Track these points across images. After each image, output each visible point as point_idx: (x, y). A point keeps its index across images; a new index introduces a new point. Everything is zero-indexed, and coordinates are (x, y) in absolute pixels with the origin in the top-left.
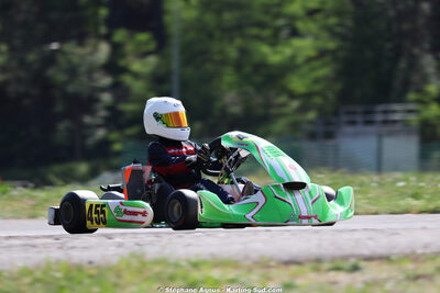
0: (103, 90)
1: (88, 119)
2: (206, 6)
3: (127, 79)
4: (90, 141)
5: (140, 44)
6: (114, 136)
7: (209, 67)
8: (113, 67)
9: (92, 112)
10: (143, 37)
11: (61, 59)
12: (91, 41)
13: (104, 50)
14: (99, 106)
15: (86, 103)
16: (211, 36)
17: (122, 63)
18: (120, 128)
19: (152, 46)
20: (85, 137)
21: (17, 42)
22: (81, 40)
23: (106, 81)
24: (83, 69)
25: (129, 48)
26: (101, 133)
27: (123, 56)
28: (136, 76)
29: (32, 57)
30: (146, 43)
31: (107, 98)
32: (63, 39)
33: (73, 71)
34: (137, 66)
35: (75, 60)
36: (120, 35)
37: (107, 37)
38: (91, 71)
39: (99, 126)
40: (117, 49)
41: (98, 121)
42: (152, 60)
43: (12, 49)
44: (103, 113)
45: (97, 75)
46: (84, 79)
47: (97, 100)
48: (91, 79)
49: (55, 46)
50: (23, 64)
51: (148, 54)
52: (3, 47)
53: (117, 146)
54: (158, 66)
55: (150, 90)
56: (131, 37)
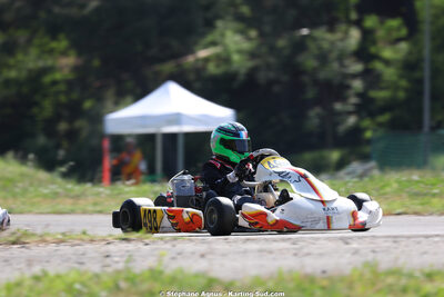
0: (354, 76)
1: (338, 106)
3: (378, 66)
4: (342, 129)
5: (390, 30)
6: (366, 123)
8: (363, 54)
9: (343, 99)
10: (394, 23)
11: (312, 45)
12: (343, 27)
13: (355, 36)
14: (351, 92)
15: (337, 90)
17: (373, 50)
18: (372, 115)
19: (404, 32)
20: (338, 124)
21: (267, 29)
23: (357, 67)
24: (334, 55)
25: (381, 33)
26: (352, 120)
27: (374, 43)
28: (387, 62)
29: (281, 43)
30: (398, 29)
31: (357, 84)
32: (313, 25)
33: (323, 58)
34: (387, 53)
35: (326, 45)
36: (371, 21)
37: (358, 23)
38: (341, 58)
39: (350, 113)
40: (367, 35)
41: (350, 108)
42: (404, 46)
43: (262, 35)
44: (353, 100)
45: (347, 62)
46: (335, 65)
47: (349, 87)
48: (342, 65)
49: (305, 31)
50: (272, 49)
51: (399, 40)
52: (253, 33)
53: (368, 134)
54: (410, 53)
55: (401, 77)
56: (382, 23)
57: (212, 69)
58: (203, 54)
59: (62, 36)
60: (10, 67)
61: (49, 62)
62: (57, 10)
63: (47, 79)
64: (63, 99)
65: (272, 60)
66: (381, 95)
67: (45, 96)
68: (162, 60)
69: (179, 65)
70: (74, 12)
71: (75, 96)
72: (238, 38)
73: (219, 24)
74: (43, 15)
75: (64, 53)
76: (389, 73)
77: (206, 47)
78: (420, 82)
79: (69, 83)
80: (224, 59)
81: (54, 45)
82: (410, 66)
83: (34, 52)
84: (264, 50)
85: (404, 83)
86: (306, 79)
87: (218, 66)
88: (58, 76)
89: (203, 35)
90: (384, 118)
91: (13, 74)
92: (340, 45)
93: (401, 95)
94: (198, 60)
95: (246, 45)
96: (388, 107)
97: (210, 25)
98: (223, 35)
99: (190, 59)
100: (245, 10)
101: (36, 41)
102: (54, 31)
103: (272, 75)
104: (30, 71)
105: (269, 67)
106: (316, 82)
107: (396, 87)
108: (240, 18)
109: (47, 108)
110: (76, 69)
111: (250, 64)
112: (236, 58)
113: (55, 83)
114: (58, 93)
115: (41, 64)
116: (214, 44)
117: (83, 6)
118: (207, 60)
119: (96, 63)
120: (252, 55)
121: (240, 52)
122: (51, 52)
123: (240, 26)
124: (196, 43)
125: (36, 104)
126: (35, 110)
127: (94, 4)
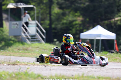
57: (119, 23)
59: (78, 12)
60: (64, 19)
61: (75, 19)
63: (74, 23)
67: (73, 28)
68: (105, 20)
69: (110, 22)
70: (82, 5)
71: (81, 28)
74: (73, 6)
75: (79, 16)
79: (80, 25)
81: (76, 14)
83: (71, 15)
88: (77, 22)
89: (117, 14)
91: (65, 21)
99: (113, 20)
101: (71, 13)
102: (76, 10)
104: (70, 21)
110: (82, 21)
113: (76, 24)
114: (77, 27)
115: (73, 19)
116: (120, 16)
117: (84, 4)
118: (117, 20)
119: (88, 20)
122: (76, 16)
124: (115, 16)
125: (71, 30)
127: (87, 4)
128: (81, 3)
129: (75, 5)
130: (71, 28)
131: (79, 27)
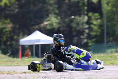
0: (86, 29)
1: (82, 37)
2: (113, 6)
3: (92, 26)
4: (83, 43)
5: (95, 16)
6: (89, 41)
7: (114, 22)
8: (88, 23)
9: (83, 35)
10: (97, 14)
11: (75, 21)
12: (83, 16)
13: (86, 18)
14: (85, 33)
15: (81, 32)
16: (115, 14)
17: (91, 22)
18: (91, 39)
19: (99, 17)
20: (81, 42)
21: (63, 16)
22: (80, 15)
23: (87, 26)
24: (80, 23)
25: (93, 17)
26: (85, 40)
27: (91, 20)
28: (95, 25)
29: (67, 20)
30: (98, 16)
31: (87, 31)
32: (75, 15)
33: (78, 24)
34: (95, 23)
35: (78, 21)
36: (90, 14)
37: (87, 15)
38: (82, 24)
39: (85, 39)
40: (89, 18)
41: (85, 37)
42: (99, 21)
43: (61, 18)
44: (86, 35)
45: (84, 25)
46: (81, 26)
47: (84, 32)
49: (73, 17)
50: (64, 22)
51: (98, 19)
52: (59, 18)
53: (90, 44)
54: (101, 22)
55: (98, 29)
56: (93, 14)
57: (48, 27)
58: (46, 23)
59: (8, 19)
61: (5, 26)
62: (7, 12)
63: (4, 30)
64: (9, 36)
65: (64, 25)
66: (93, 34)
67: (4, 35)
68: (35, 25)
69: (39, 27)
70: (11, 12)
71: (12, 35)
72: (55, 19)
73: (50, 15)
74: (3, 13)
75: (9, 24)
76: (95, 28)
77: (47, 21)
78: (103, 30)
79: (10, 32)
80: (51, 25)
81: (6, 21)
82: (101, 26)
84: (62, 22)
85: (99, 30)
86: (73, 30)
87: (50, 26)
88: (7, 30)
89: (46, 18)
90: (94, 40)
92: (82, 21)
93: (99, 34)
94: (44, 25)
95: (57, 21)
96: (95, 37)
97: (47, 15)
98: (51, 18)
99: (42, 25)
100: (57, 11)
102: (6, 18)
103: (64, 29)
105: (63, 26)
106: (76, 30)
107: (97, 32)
108: (55, 14)
109: (4, 38)
110: (12, 28)
111: (58, 26)
112: (54, 24)
113: (6, 31)
114: (7, 34)
115: (3, 26)
116: (49, 21)
117: (14, 11)
118: (47, 25)
119: (17, 26)
120: (59, 23)
121: (56, 23)
122: (5, 23)
123: (56, 16)
124: (44, 20)
125: (2, 37)
126: (1, 39)
127: (17, 10)
128: (10, 10)
129: (5, 13)
130: (2, 35)
131: (10, 34)
